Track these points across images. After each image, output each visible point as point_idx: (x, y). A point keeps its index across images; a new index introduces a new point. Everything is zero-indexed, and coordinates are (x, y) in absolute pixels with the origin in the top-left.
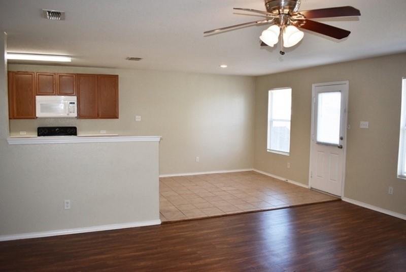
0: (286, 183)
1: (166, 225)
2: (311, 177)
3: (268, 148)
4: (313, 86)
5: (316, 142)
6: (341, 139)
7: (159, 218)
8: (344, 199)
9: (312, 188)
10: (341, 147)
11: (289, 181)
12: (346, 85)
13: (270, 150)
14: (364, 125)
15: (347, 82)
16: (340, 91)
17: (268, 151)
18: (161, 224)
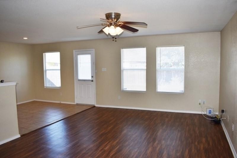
0: (60, 104)
1: (24, 136)
2: (76, 98)
3: (45, 86)
4: (74, 51)
5: (77, 80)
6: (92, 77)
7: (18, 133)
8: (96, 106)
9: (77, 104)
10: (92, 81)
11: (62, 102)
12: (93, 51)
13: (46, 87)
14: (104, 69)
15: (94, 50)
16: (90, 54)
17: (45, 87)
18: (21, 137)
